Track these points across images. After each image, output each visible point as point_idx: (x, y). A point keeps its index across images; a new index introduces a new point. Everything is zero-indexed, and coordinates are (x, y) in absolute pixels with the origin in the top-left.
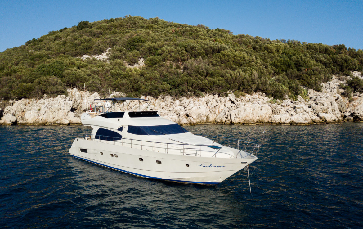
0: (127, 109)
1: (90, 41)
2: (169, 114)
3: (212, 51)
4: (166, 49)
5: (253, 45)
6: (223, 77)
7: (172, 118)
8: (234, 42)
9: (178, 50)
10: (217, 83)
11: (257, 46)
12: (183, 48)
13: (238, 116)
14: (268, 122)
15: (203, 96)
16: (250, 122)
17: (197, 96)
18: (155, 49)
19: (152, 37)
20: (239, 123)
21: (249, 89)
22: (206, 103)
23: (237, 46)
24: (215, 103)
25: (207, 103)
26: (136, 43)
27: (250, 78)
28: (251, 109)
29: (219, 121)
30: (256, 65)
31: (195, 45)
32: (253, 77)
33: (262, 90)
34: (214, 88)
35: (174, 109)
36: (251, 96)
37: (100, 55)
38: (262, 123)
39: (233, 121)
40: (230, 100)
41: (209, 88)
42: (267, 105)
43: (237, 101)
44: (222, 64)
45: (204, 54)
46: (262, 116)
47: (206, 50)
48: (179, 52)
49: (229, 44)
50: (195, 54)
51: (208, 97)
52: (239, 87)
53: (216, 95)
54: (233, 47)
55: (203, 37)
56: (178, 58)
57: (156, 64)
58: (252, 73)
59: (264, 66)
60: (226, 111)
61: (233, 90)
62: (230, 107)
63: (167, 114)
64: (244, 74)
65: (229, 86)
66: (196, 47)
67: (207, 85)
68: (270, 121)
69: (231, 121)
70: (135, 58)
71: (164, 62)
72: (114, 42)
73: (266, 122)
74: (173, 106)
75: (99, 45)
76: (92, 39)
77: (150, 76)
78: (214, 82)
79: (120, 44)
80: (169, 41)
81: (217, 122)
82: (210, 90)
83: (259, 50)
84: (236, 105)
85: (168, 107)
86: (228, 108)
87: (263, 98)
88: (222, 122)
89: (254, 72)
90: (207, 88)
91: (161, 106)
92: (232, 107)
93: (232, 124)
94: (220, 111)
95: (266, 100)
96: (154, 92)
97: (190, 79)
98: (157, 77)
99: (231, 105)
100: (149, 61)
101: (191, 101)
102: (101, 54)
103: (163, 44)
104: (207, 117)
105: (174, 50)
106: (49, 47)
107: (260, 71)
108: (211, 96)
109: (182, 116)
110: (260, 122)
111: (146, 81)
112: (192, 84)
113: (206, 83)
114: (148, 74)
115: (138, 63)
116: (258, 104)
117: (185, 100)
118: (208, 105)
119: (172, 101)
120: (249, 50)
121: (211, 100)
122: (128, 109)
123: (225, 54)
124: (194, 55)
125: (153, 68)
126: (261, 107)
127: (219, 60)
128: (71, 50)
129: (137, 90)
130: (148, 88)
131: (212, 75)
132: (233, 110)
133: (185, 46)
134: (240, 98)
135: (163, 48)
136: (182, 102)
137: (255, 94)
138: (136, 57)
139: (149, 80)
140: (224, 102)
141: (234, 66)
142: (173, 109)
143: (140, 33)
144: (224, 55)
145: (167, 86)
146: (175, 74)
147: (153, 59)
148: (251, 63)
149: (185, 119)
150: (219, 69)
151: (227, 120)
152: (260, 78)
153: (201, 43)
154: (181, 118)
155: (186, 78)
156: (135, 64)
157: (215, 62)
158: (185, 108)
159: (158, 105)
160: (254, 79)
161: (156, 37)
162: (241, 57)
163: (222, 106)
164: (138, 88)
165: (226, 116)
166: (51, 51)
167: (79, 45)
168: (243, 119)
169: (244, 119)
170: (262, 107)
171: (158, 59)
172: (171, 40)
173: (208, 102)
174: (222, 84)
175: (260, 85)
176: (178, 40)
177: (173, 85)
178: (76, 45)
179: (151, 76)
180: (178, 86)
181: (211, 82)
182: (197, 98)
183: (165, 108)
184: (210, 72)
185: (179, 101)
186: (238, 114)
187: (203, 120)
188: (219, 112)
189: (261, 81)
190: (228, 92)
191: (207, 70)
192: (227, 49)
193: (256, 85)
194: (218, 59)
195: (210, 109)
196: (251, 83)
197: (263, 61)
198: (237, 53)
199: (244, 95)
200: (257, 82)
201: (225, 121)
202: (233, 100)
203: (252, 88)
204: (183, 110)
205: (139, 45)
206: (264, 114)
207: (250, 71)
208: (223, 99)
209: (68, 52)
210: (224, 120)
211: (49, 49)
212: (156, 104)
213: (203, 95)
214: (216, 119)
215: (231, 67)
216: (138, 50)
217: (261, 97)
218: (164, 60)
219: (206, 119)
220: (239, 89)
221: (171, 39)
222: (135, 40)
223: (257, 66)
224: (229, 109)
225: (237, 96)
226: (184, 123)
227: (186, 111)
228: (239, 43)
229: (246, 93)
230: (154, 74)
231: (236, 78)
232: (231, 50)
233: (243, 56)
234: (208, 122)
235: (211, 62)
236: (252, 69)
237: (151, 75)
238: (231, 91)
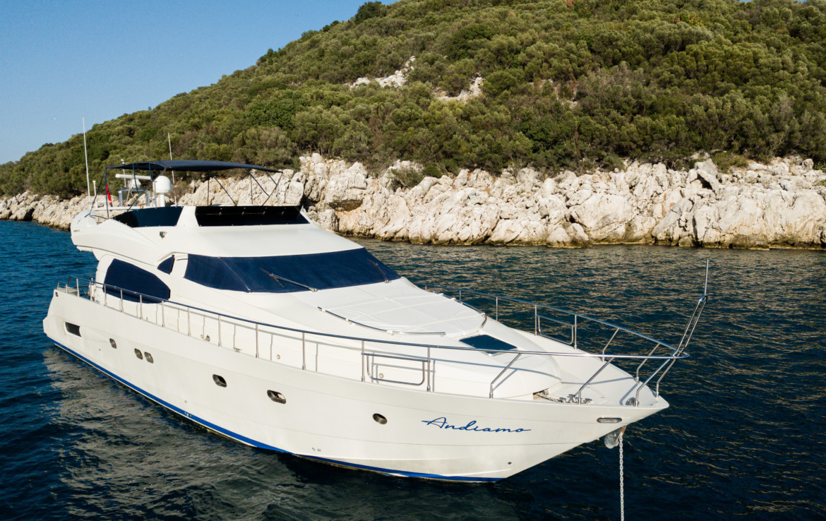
0: (421, 204)
1: (374, 45)
2: (521, 216)
3: (663, 46)
4: (539, 48)
5: (792, 23)
6: (684, 114)
7: (526, 227)
8: (735, 18)
9: (570, 51)
10: (662, 132)
11: (806, 25)
12: (584, 43)
13: (716, 225)
14: (812, 244)
15: (621, 168)
16: (752, 242)
17: (605, 167)
18: (511, 51)
19: (512, 23)
20: (719, 243)
21: (761, 147)
22: (628, 186)
23: (745, 30)
24: (653, 187)
25: (631, 188)
26: (470, 41)
27: (767, 115)
28: (757, 205)
29: (661, 236)
30: (794, 77)
31: (616, 34)
32: (774, 112)
33: (804, 147)
34: (654, 145)
35: (538, 204)
36: (765, 167)
37: (391, 77)
38: (793, 245)
39: (699, 236)
40: (699, 177)
41: (638, 146)
42: (813, 194)
43: (720, 181)
44: (688, 81)
45: (640, 57)
46: (794, 226)
47: (646, 45)
48: (572, 55)
49: (718, 24)
50: (613, 57)
51: (636, 171)
52: (729, 142)
53: (660, 164)
54: (729, 32)
55: (646, 12)
56: (568, 70)
57: (508, 88)
58: (775, 99)
59: (820, 81)
60: (685, 208)
61: (713, 151)
62: (697, 199)
63: (516, 215)
64: (749, 104)
65: (699, 139)
66: (617, 40)
67: (635, 138)
68: (817, 240)
69: (696, 236)
70: (461, 77)
71: (532, 84)
72: (423, 43)
73: (805, 243)
74: (536, 194)
75: (390, 53)
76: (379, 40)
77: (485, 118)
78: (653, 129)
79: (436, 47)
80: (553, 28)
81: (656, 240)
82: (643, 151)
83: (811, 37)
84: (714, 191)
85: (525, 198)
86: (690, 200)
87: (802, 171)
88: (671, 240)
89: (781, 98)
90: (634, 146)
91: (504, 195)
92: (702, 197)
93: (698, 245)
94: (667, 209)
95: (814, 179)
96: (490, 159)
97: (588, 123)
98: (502, 120)
99: (701, 193)
100: (493, 82)
101: (587, 182)
102: (393, 74)
103: (534, 39)
104: (629, 226)
105: (559, 49)
106: (292, 66)
107: (803, 94)
108: (646, 168)
109: (556, 221)
110: (786, 243)
111: (474, 133)
112: (592, 135)
113: (632, 133)
114: (484, 114)
115: (468, 90)
116: (784, 189)
117: (570, 179)
118: (635, 192)
119: (536, 181)
120: (775, 38)
121: (643, 178)
122: (424, 202)
123: (699, 50)
124: (610, 60)
125: (498, 99)
126: (791, 200)
127: (681, 70)
128: (331, 69)
129: (448, 155)
130: (477, 150)
131: (652, 110)
132: (705, 208)
133: (589, 39)
134: (732, 172)
135: (532, 48)
136: (561, 185)
137: (780, 161)
138: (465, 74)
139: (483, 129)
140: (680, 183)
141: (723, 85)
142: (536, 202)
143: (486, 17)
144: (696, 55)
145: (524, 143)
146: (551, 112)
147: (501, 76)
148: (776, 74)
149: (561, 229)
150: (677, 95)
151: (685, 233)
152: (799, 113)
153: (634, 27)
154: (550, 227)
155: (576, 121)
156: (463, 91)
157: (666, 75)
158: (568, 199)
159: (498, 193)
160: (779, 119)
161: (523, 22)
162: (746, 59)
163: (674, 196)
164: (453, 150)
165: (683, 224)
166: (294, 74)
167: (351, 55)
168: (732, 232)
169: (735, 234)
170: (795, 198)
171: (515, 76)
172: (558, 26)
173: (633, 184)
174: (678, 132)
175: (799, 135)
176: (576, 27)
177: (541, 140)
178: (344, 56)
179: (487, 119)
180: (555, 142)
181: (645, 128)
182: (607, 174)
183: (515, 200)
184: (649, 103)
185: (556, 180)
186: (717, 217)
187: (615, 234)
188: (664, 213)
189: (800, 123)
190: (696, 156)
191: (640, 98)
192: (708, 39)
193: (782, 135)
194: (676, 67)
195: (640, 202)
196: (766, 129)
197: (819, 64)
198: (736, 48)
199: (744, 166)
200: (787, 127)
201: (680, 238)
202: (707, 179)
203: (768, 144)
204: (559, 206)
205: (476, 46)
206: (799, 220)
207: (771, 95)
208: (677, 175)
209: (325, 74)
210: (677, 233)
211: (292, 70)
212: (493, 190)
213: (622, 164)
214: (654, 231)
215: (716, 88)
216: (472, 56)
217: (798, 169)
218: (530, 78)
219: (624, 231)
220: (729, 147)
221: (558, 23)
222: (468, 33)
223: (797, 81)
224: (693, 203)
225: (723, 168)
226: (555, 241)
227: (568, 207)
228: (750, 23)
229: (750, 158)
230: (496, 113)
231: (721, 118)
232: (720, 42)
233: (755, 53)
234: (630, 237)
235: (657, 76)
236: (776, 89)
237: (488, 116)
238: (707, 154)
